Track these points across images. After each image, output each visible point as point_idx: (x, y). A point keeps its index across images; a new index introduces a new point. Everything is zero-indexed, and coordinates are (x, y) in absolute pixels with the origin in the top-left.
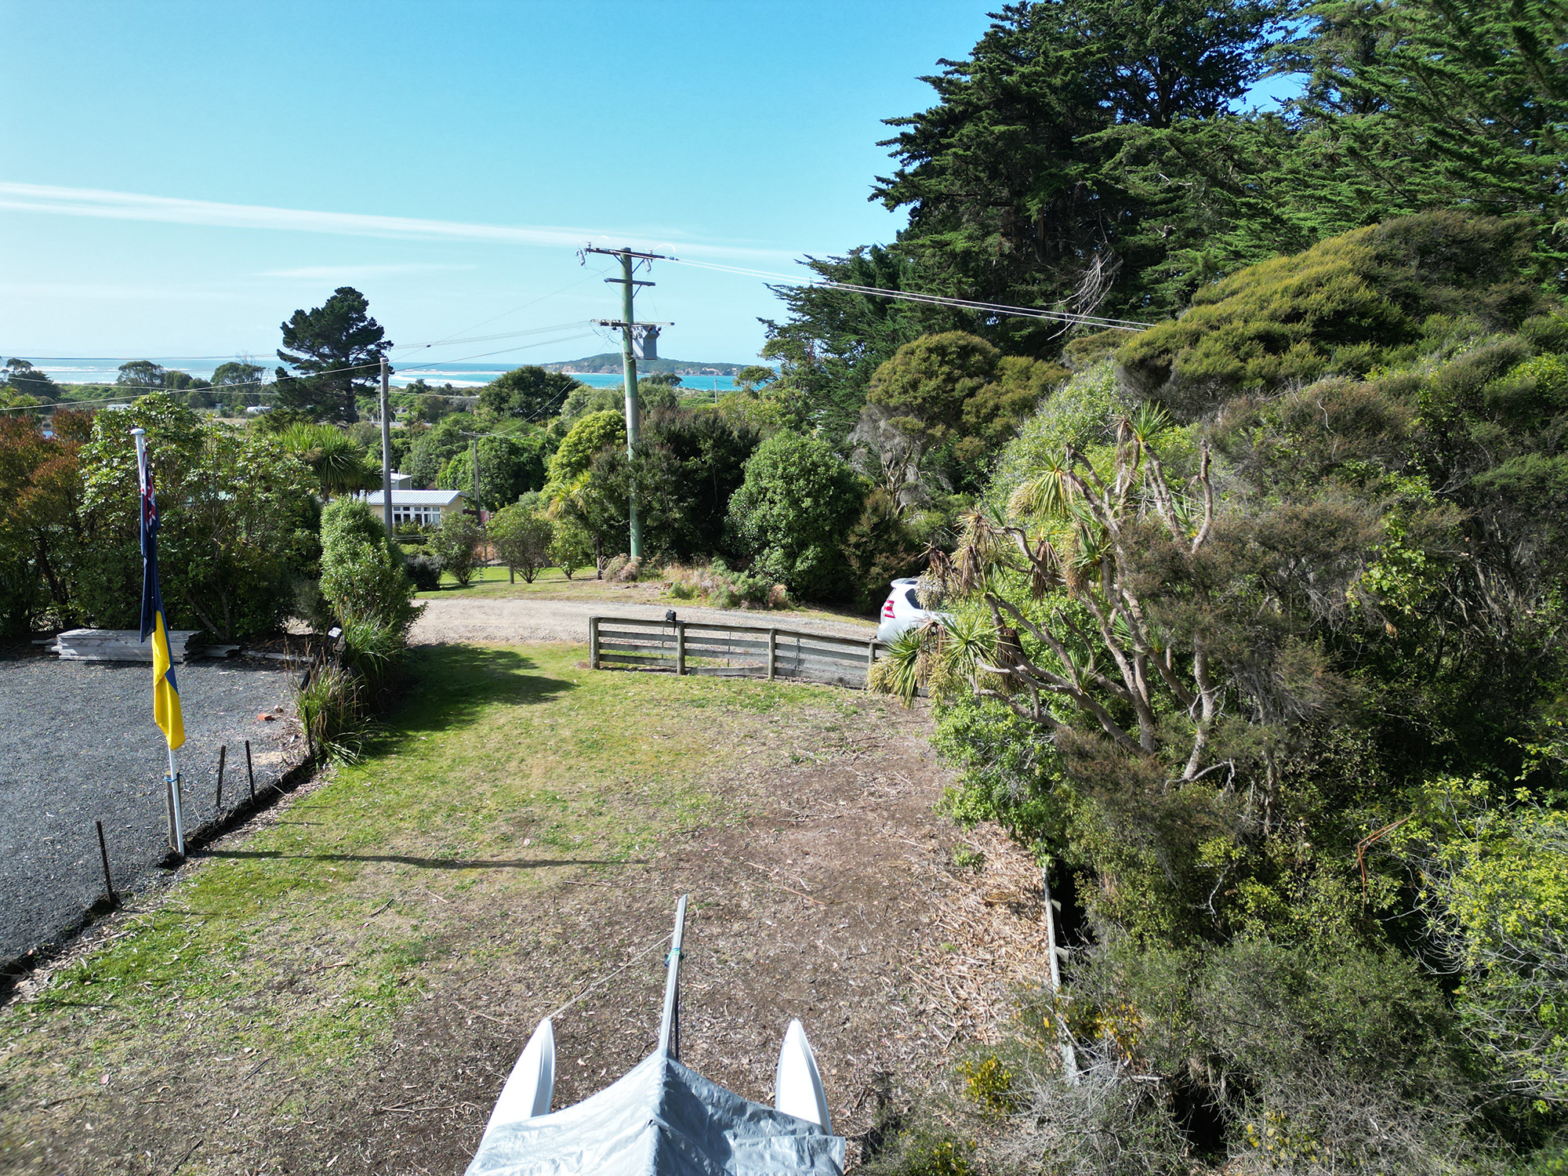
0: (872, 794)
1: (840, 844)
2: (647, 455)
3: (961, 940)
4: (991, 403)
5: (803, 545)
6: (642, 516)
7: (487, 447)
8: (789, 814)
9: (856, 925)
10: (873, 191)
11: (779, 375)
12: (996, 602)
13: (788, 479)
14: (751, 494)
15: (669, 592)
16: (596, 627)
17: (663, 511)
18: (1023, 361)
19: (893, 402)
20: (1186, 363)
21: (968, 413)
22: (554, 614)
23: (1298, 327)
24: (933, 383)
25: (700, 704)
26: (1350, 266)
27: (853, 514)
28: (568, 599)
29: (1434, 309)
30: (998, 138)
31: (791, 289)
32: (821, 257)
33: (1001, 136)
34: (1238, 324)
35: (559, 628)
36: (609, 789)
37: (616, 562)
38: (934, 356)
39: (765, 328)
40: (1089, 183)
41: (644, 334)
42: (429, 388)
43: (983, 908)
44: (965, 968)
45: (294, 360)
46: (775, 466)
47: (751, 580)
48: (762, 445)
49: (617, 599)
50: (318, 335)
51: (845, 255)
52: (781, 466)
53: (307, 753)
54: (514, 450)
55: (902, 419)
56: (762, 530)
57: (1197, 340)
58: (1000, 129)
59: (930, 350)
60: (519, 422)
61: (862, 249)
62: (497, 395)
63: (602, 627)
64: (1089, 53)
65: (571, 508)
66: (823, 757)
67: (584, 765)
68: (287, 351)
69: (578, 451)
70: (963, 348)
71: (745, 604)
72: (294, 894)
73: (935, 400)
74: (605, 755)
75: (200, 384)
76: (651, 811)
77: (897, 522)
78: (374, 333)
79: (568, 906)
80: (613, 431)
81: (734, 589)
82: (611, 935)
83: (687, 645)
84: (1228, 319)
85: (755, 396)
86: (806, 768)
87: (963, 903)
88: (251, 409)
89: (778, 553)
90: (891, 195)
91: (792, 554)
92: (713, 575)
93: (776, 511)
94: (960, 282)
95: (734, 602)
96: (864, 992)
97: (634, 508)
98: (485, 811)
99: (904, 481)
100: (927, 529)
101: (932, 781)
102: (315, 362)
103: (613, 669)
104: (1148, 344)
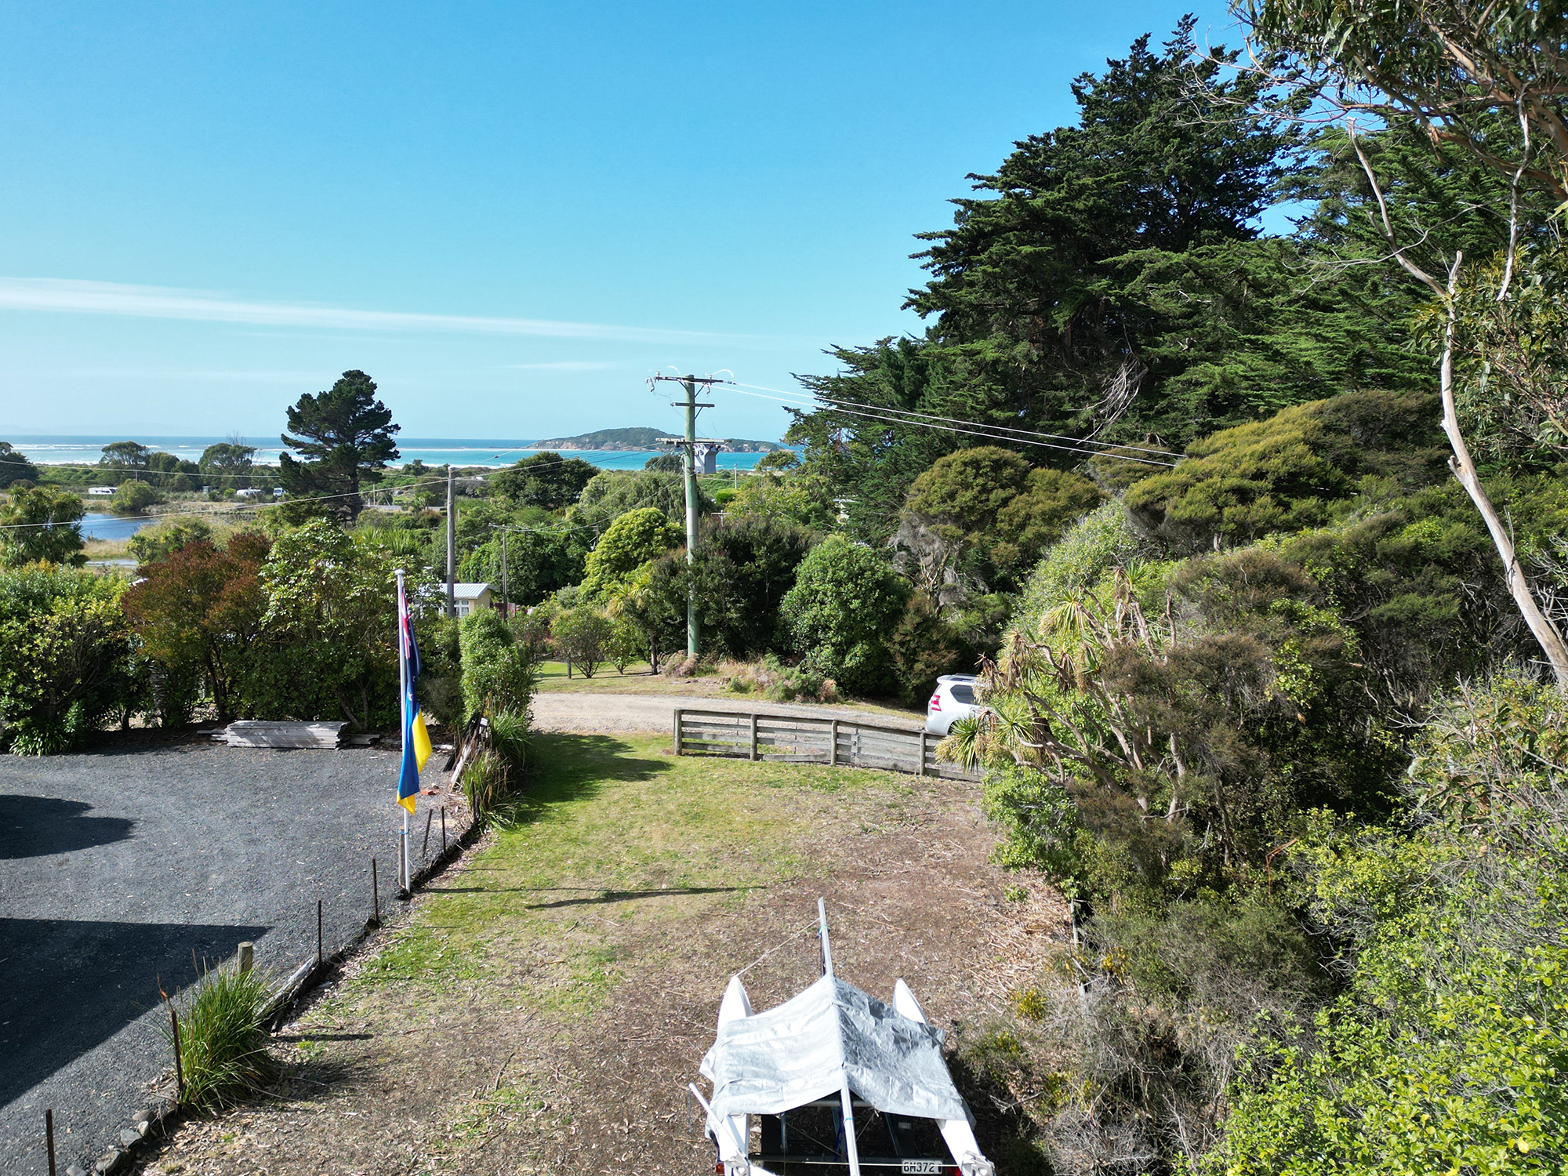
0: (932, 856)
1: (910, 891)
2: (706, 560)
3: (1008, 954)
4: (1023, 513)
5: (851, 643)
6: (700, 615)
7: (512, 539)
8: (866, 870)
9: (928, 943)
10: (906, 301)
11: (803, 461)
12: (1032, 698)
13: (839, 583)
14: (803, 595)
15: (727, 686)
16: (680, 718)
17: (720, 611)
18: (1051, 473)
19: (932, 511)
20: (1177, 509)
21: (1002, 521)
22: (630, 707)
23: (1261, 484)
24: (969, 494)
25: (777, 785)
26: (1302, 436)
27: (897, 615)
28: (635, 693)
29: (1368, 471)
30: (1024, 257)
31: (818, 379)
32: (849, 346)
33: (1028, 255)
34: (1216, 479)
35: (638, 720)
36: (717, 851)
37: (676, 657)
38: (969, 469)
39: (791, 417)
40: (1112, 299)
41: (706, 451)
42: (427, 469)
43: (1025, 935)
44: (1012, 972)
45: (297, 444)
46: (825, 570)
47: (804, 676)
48: (812, 551)
49: (680, 693)
50: (324, 419)
51: (873, 346)
52: (830, 570)
53: (472, 820)
54: (539, 541)
55: (942, 526)
56: (814, 629)
57: (1186, 491)
58: (1027, 249)
59: (965, 464)
60: (535, 510)
61: (889, 340)
62: (513, 481)
63: (685, 718)
64: (1110, 180)
65: (631, 607)
66: (887, 828)
67: (693, 832)
68: (291, 435)
69: (617, 547)
70: (996, 462)
71: (799, 697)
72: (504, 918)
73: (971, 510)
74: (707, 824)
75: (188, 467)
76: (755, 866)
77: (936, 621)
78: (382, 416)
79: (710, 929)
80: (652, 528)
81: (789, 683)
82: (746, 947)
83: (759, 735)
84: (1209, 475)
85: (778, 481)
86: (873, 836)
87: (1009, 931)
88: (241, 492)
89: (828, 651)
90: (921, 304)
91: (841, 651)
92: (765, 670)
93: (826, 612)
94: (990, 389)
95: (789, 695)
96: (939, 983)
97: (693, 608)
98: (624, 864)
99: (942, 582)
100: (965, 628)
101: (980, 847)
102: (320, 447)
103: (694, 755)
104: (1149, 493)
